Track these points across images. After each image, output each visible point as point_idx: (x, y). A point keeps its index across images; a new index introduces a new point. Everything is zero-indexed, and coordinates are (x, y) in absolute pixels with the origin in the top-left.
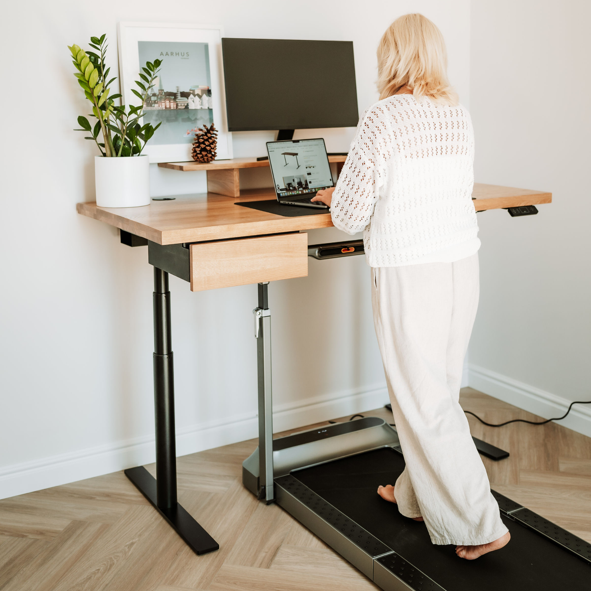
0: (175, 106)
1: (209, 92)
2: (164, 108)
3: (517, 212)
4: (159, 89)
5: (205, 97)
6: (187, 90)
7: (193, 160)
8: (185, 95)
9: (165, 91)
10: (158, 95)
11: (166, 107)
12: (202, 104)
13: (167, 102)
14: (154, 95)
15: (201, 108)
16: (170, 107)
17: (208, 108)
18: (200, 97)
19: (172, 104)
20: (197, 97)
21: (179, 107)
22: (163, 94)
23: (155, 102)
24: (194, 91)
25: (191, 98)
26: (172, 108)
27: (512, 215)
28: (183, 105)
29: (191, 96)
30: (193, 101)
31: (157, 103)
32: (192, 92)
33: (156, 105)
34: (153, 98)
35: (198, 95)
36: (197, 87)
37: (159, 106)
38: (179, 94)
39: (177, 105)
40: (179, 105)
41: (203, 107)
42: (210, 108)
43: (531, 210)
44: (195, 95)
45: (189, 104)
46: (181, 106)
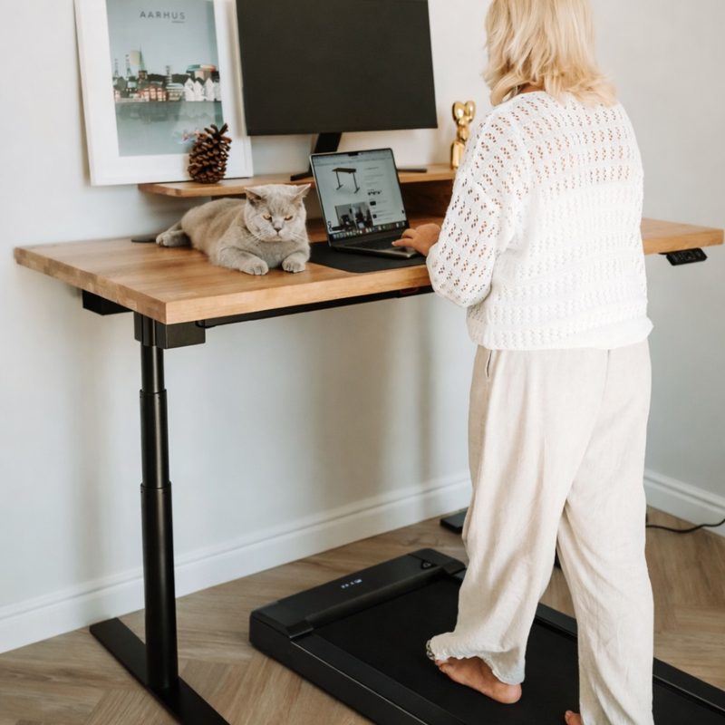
0: (164, 97)
1: (215, 75)
2: (148, 100)
3: (679, 259)
4: (141, 69)
5: (209, 82)
6: (183, 72)
7: (190, 179)
8: (181, 79)
9: (149, 73)
10: (138, 80)
11: (150, 99)
12: (205, 94)
13: (153, 90)
14: (132, 79)
15: (205, 100)
16: (157, 99)
17: (215, 100)
18: (202, 82)
19: (159, 93)
20: (197, 83)
21: (171, 99)
22: (146, 77)
23: (134, 91)
24: (193, 73)
25: (189, 85)
26: (160, 100)
27: (673, 263)
28: (176, 94)
29: (189, 81)
30: (192, 89)
31: (137, 92)
32: (189, 74)
33: (136, 95)
34: (131, 85)
35: (199, 80)
36: (198, 67)
37: (140, 97)
38: (170, 78)
39: (167, 95)
40: (171, 94)
41: (208, 99)
42: (218, 99)
43: (696, 255)
44: (194, 80)
45: (187, 94)
46: (174, 96)
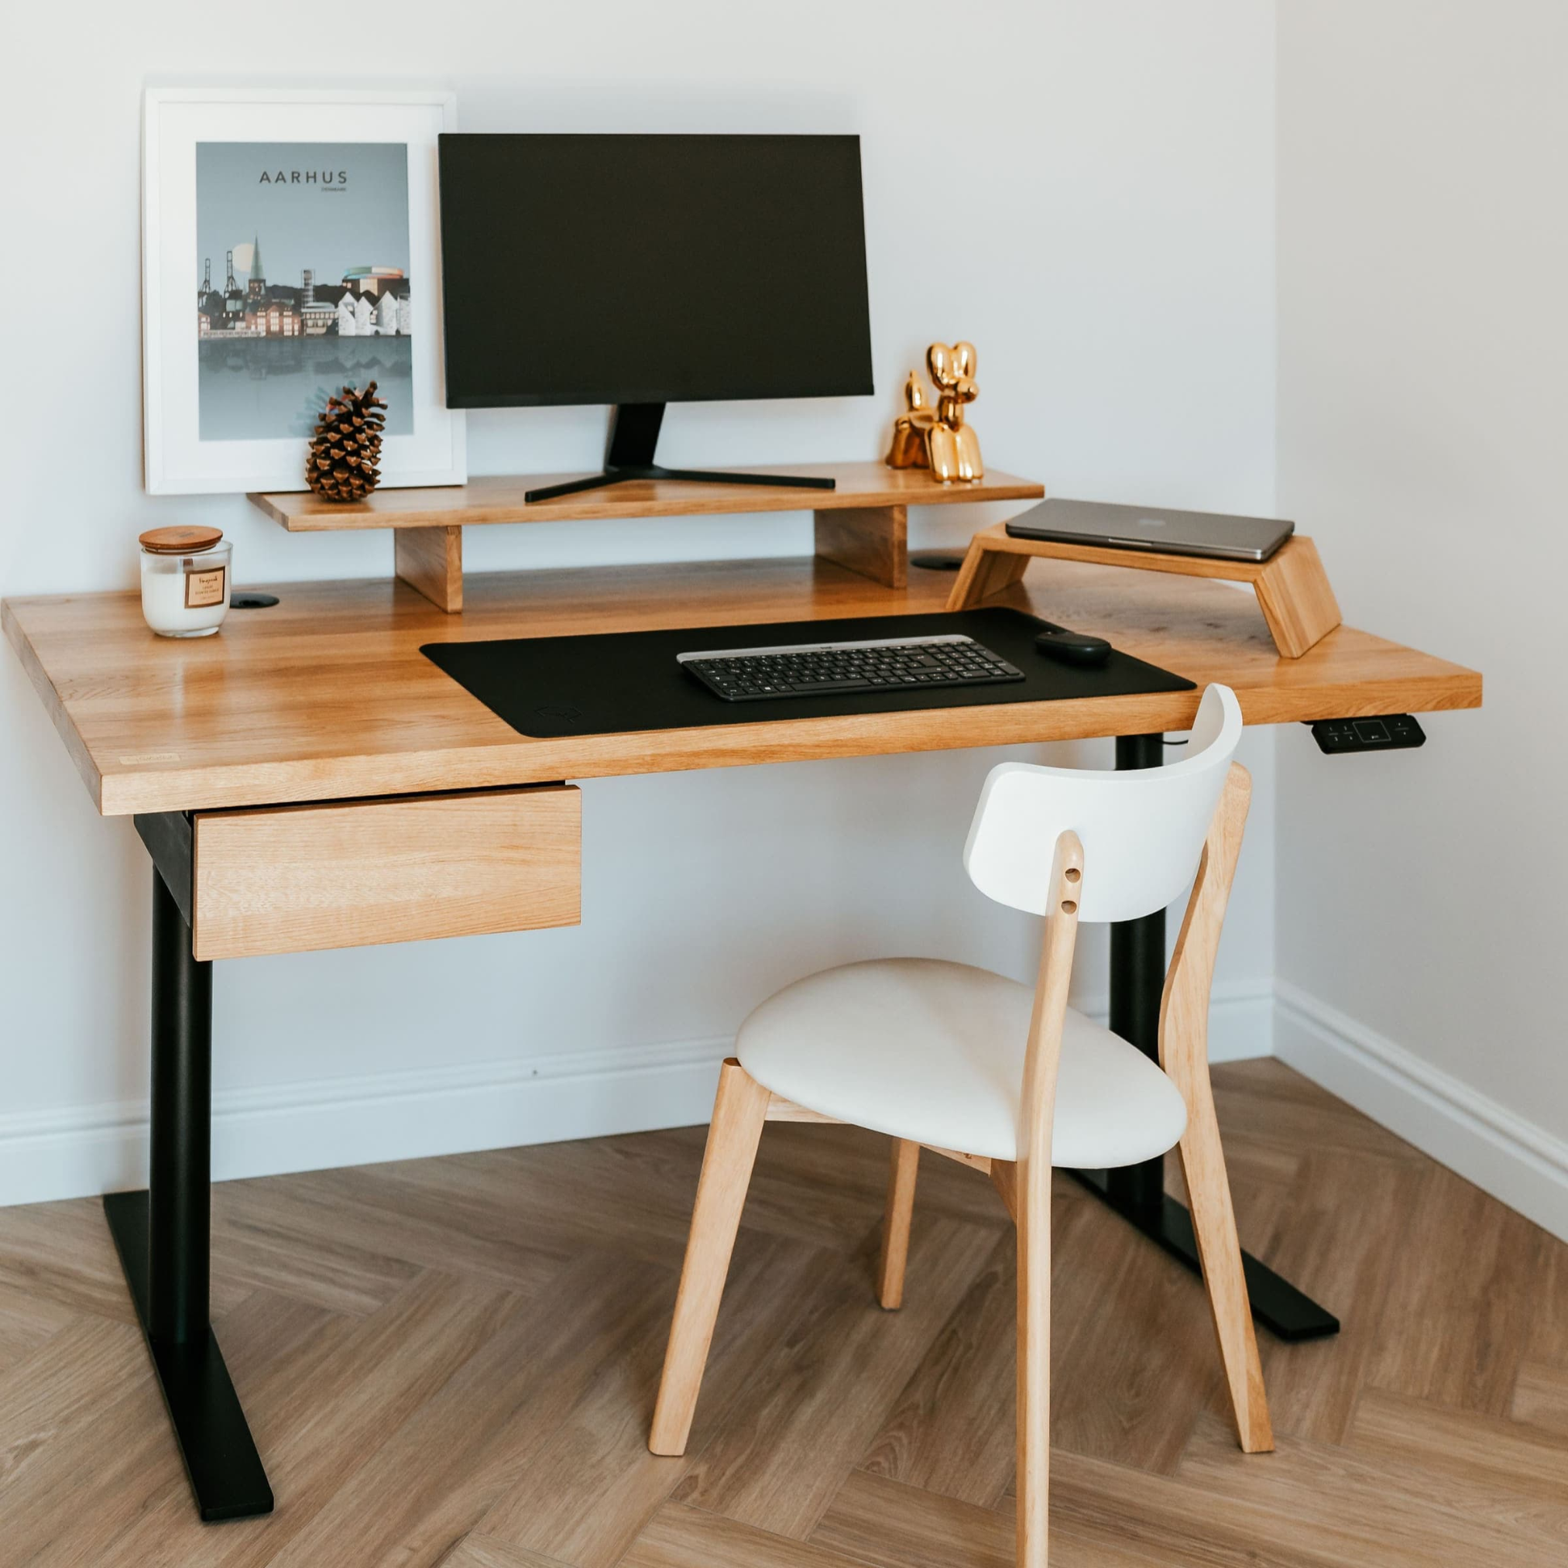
0: (296, 327)
1: (399, 286)
2: (263, 334)
4: (253, 277)
5: (387, 299)
6: (336, 281)
8: (330, 295)
9: (269, 284)
10: (248, 296)
11: (268, 331)
12: (378, 322)
13: (274, 315)
14: (235, 295)
15: (377, 332)
16: (281, 331)
17: (398, 332)
18: (374, 300)
19: (287, 321)
20: (363, 299)
21: (309, 331)
22: (263, 292)
23: (236, 317)
24: (356, 283)
25: (346, 305)
26: (287, 333)
28: (320, 323)
29: (348, 297)
30: (353, 313)
31: (243, 319)
32: (349, 285)
33: (240, 325)
34: (231, 306)
35: (368, 295)
36: (368, 270)
37: (248, 327)
38: (311, 293)
39: (303, 325)
40: (310, 323)
41: (382, 331)
42: (404, 332)
44: (357, 296)
45: (340, 322)
46: (316, 325)
